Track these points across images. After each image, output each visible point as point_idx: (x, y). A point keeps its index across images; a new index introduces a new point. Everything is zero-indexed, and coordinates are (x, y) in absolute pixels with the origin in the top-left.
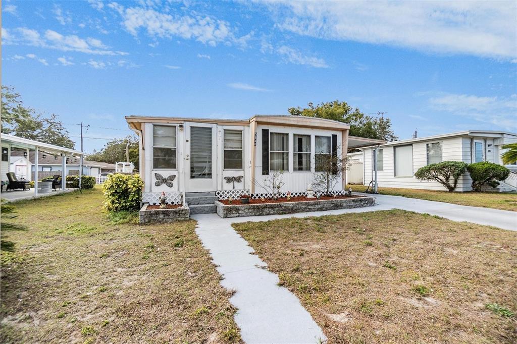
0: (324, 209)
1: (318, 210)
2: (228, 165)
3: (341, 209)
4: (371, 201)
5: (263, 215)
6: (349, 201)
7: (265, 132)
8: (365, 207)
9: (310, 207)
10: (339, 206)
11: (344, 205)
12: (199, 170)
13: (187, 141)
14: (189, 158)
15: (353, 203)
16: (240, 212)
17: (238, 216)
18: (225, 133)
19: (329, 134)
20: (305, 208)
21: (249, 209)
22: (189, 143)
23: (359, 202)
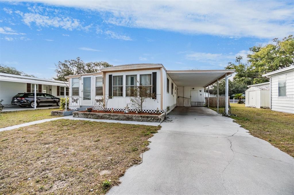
0: (120, 119)
1: (116, 119)
2: (97, 94)
3: (132, 121)
4: (157, 119)
5: (88, 118)
6: (138, 116)
7: (110, 76)
8: (151, 122)
9: (111, 117)
10: (130, 119)
11: (134, 118)
13: (82, 84)
15: (141, 118)
16: (79, 115)
17: (78, 117)
18: (96, 79)
19: (150, 72)
20: (109, 117)
21: (82, 114)
23: (146, 118)
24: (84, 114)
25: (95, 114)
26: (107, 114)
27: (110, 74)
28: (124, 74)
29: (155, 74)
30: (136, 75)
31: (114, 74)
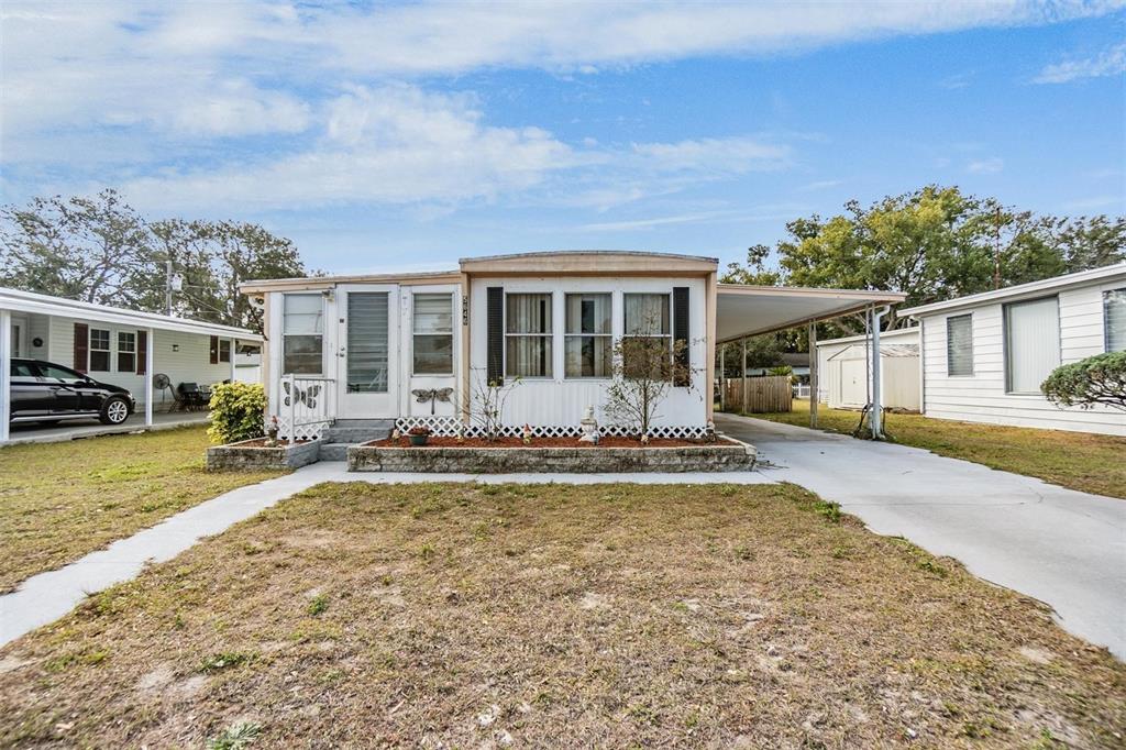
0: (589, 468)
1: (572, 470)
2: (420, 367)
3: (642, 471)
4: (743, 458)
5: (435, 472)
6: (667, 455)
7: (495, 294)
8: (719, 471)
9: (550, 462)
10: (634, 464)
11: (651, 462)
12: (366, 375)
13: (342, 321)
14: (345, 353)
15: (678, 460)
16: (384, 461)
17: (381, 470)
18: (415, 301)
19: (666, 286)
20: (538, 464)
21: (403, 458)
22: (345, 325)
23: (700, 458)
24: (413, 456)
25: (468, 455)
26: (529, 452)
27: (494, 283)
28: (558, 290)
29: (682, 295)
30: (608, 296)
31: (510, 287)
